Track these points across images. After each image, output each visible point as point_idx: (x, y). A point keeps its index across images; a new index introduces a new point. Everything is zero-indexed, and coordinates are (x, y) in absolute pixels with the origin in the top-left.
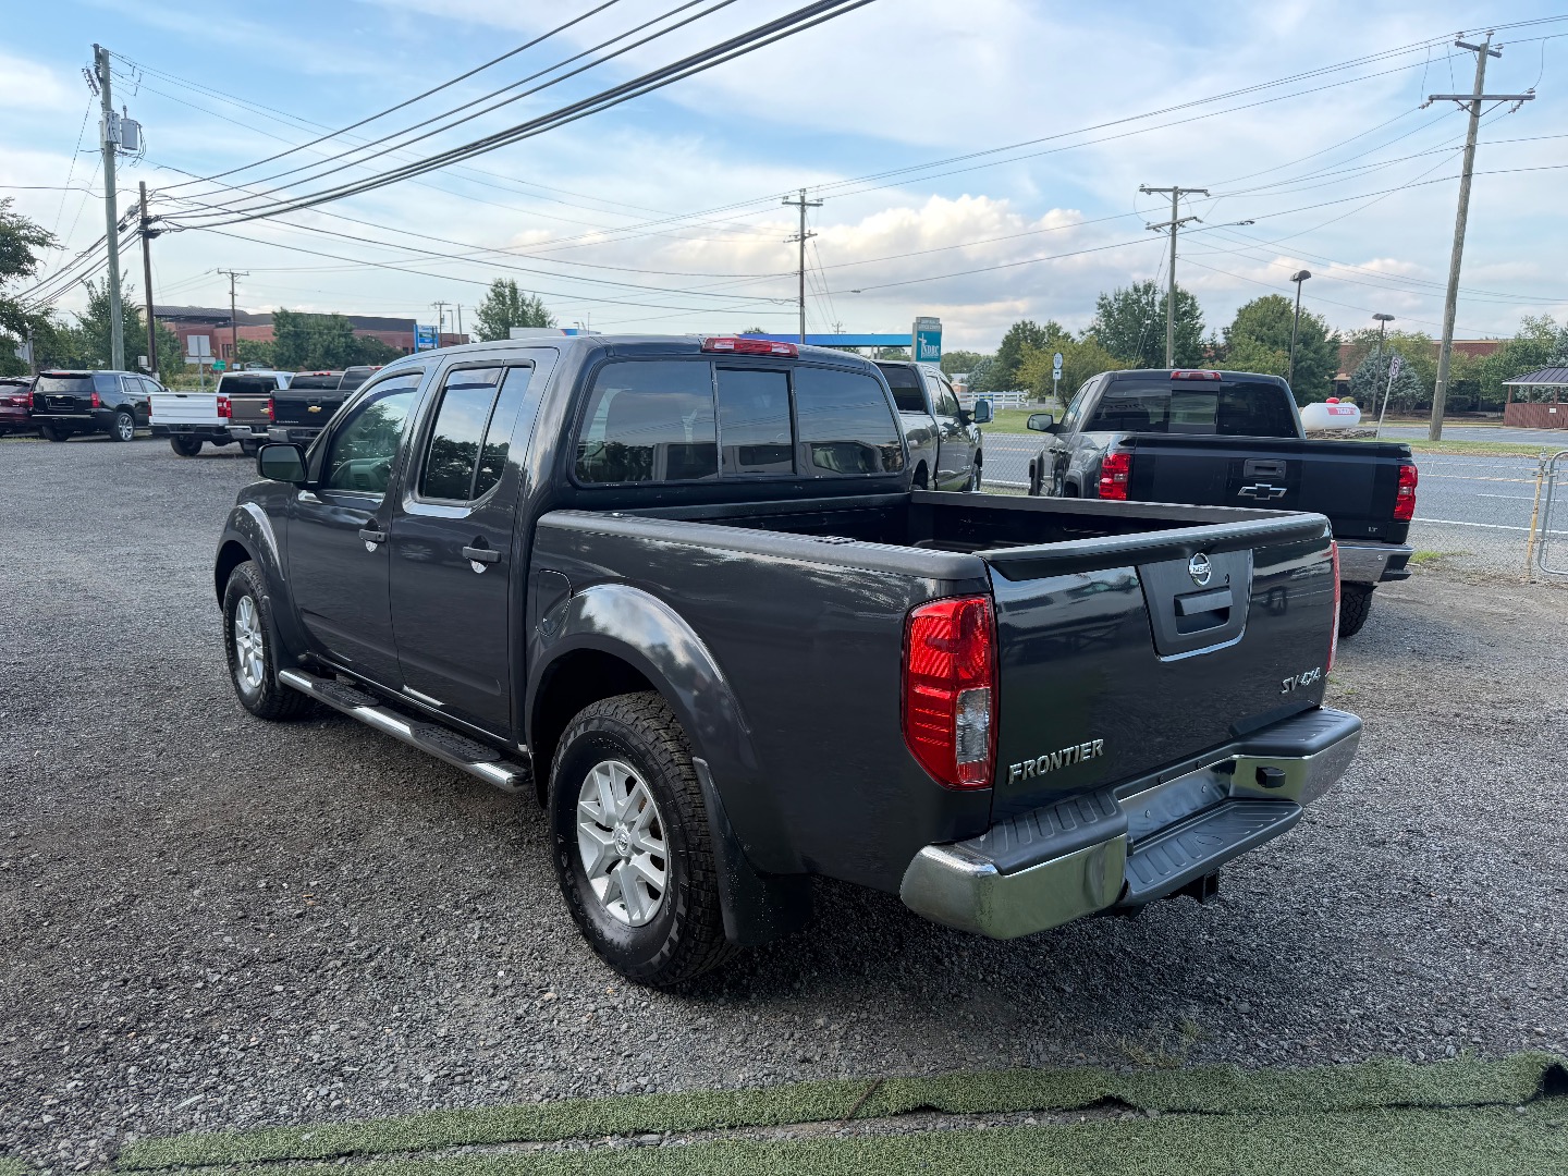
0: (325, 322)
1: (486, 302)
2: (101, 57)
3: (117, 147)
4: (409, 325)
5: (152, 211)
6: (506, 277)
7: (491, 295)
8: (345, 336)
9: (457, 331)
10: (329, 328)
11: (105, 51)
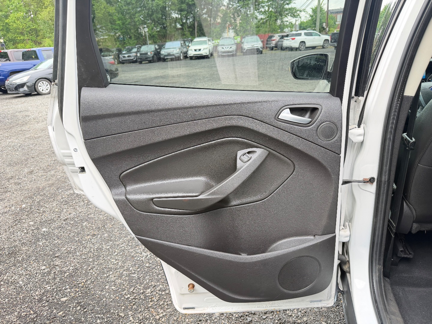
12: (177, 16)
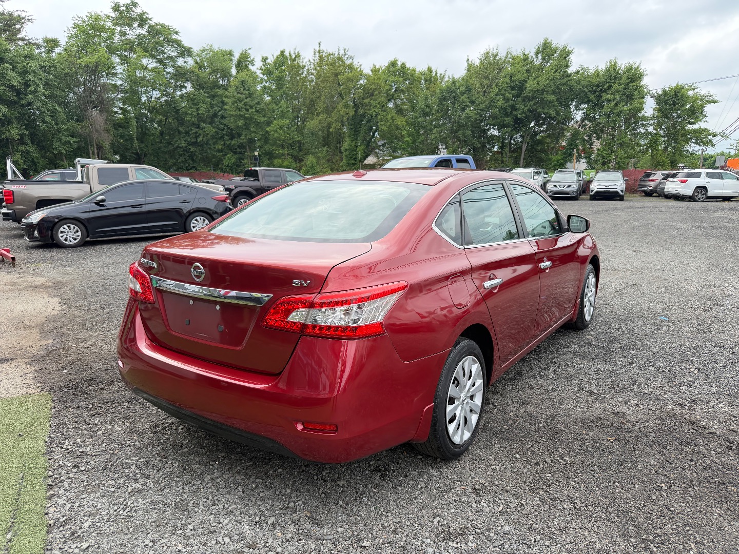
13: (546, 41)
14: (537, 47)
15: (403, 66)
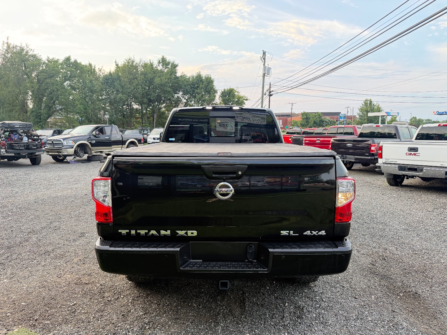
0: (315, 114)
1: (362, 105)
2: (264, 53)
3: (266, 75)
4: (338, 114)
5: (272, 90)
6: (369, 98)
7: (363, 104)
8: (320, 118)
9: (352, 115)
10: (315, 116)
11: (265, 52)
12: (137, 107)
13: (163, 57)
14: (158, 60)
15: (75, 61)
